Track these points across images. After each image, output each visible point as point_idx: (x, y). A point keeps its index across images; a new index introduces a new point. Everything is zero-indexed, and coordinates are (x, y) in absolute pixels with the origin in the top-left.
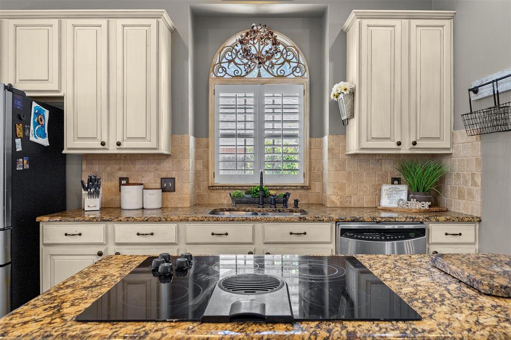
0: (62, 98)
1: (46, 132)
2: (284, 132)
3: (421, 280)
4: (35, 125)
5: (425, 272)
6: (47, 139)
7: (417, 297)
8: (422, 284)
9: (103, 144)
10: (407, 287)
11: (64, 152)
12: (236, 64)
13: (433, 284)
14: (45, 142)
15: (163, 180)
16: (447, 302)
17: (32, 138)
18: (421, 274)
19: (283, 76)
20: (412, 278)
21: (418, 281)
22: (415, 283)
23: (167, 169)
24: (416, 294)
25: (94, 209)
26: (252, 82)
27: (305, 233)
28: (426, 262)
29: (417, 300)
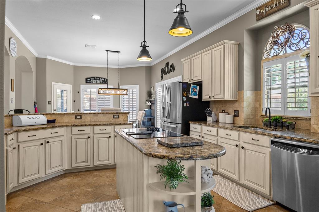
0: (202, 81)
1: (198, 93)
2: (296, 84)
4: (192, 92)
6: (197, 96)
9: (210, 97)
11: (202, 100)
12: (274, 49)
14: (197, 97)
15: (235, 111)
17: (190, 96)
19: (299, 49)
23: (236, 107)
25: (210, 121)
26: (282, 57)
27: (258, 140)
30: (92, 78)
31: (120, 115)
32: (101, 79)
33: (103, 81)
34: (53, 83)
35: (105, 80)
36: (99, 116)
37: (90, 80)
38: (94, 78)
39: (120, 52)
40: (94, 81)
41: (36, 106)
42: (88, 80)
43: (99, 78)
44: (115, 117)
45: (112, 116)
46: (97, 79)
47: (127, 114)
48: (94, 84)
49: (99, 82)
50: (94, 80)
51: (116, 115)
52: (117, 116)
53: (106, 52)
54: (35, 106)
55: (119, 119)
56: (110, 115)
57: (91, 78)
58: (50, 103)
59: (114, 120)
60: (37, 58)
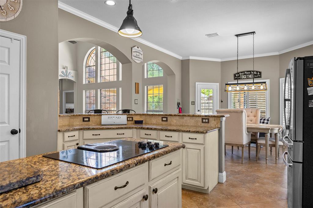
3: (47, 168)
5: (47, 173)
7: (46, 161)
8: (46, 166)
10: (52, 163)
13: (40, 167)
16: (33, 163)
18: (48, 171)
20: (52, 167)
21: (48, 167)
22: (50, 166)
24: (47, 162)
28: (48, 181)
29: (46, 160)
30: (242, 72)
31: (211, 119)
32: (252, 73)
33: (255, 75)
34: (197, 83)
35: (258, 74)
36: (185, 119)
37: (239, 76)
38: (244, 73)
39: (254, 32)
40: (243, 77)
41: (180, 106)
42: (237, 75)
43: (250, 72)
44: (204, 121)
45: (200, 119)
46: (248, 73)
47: (221, 118)
48: (244, 80)
49: (250, 76)
50: (243, 75)
51: (205, 119)
52: (207, 121)
53: (236, 37)
54: (178, 106)
55: (209, 124)
56: (197, 118)
57: (240, 74)
58: (193, 103)
59: (203, 125)
60: (182, 61)
